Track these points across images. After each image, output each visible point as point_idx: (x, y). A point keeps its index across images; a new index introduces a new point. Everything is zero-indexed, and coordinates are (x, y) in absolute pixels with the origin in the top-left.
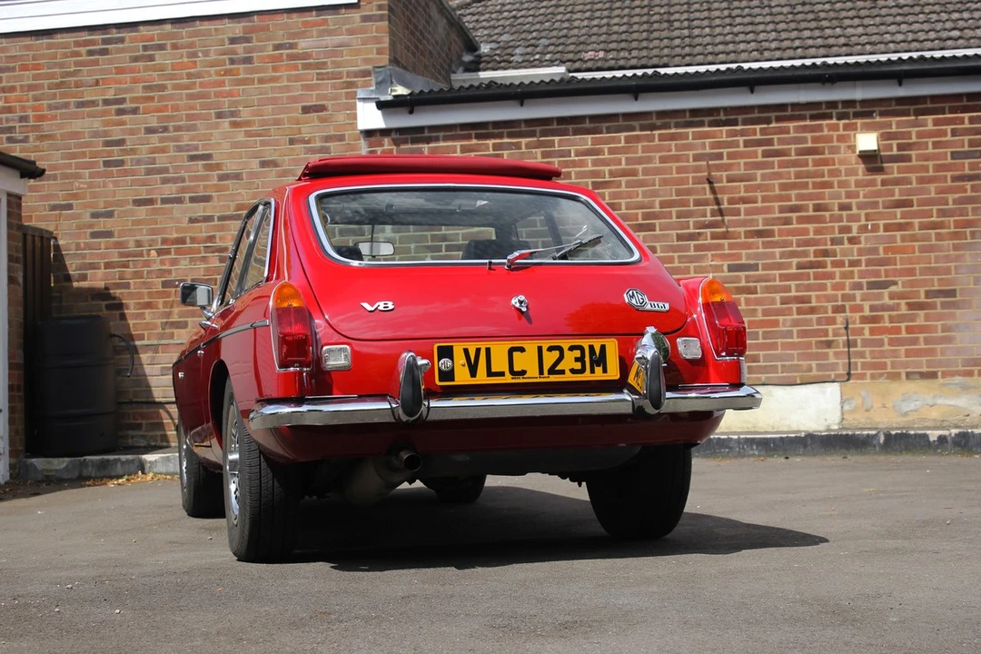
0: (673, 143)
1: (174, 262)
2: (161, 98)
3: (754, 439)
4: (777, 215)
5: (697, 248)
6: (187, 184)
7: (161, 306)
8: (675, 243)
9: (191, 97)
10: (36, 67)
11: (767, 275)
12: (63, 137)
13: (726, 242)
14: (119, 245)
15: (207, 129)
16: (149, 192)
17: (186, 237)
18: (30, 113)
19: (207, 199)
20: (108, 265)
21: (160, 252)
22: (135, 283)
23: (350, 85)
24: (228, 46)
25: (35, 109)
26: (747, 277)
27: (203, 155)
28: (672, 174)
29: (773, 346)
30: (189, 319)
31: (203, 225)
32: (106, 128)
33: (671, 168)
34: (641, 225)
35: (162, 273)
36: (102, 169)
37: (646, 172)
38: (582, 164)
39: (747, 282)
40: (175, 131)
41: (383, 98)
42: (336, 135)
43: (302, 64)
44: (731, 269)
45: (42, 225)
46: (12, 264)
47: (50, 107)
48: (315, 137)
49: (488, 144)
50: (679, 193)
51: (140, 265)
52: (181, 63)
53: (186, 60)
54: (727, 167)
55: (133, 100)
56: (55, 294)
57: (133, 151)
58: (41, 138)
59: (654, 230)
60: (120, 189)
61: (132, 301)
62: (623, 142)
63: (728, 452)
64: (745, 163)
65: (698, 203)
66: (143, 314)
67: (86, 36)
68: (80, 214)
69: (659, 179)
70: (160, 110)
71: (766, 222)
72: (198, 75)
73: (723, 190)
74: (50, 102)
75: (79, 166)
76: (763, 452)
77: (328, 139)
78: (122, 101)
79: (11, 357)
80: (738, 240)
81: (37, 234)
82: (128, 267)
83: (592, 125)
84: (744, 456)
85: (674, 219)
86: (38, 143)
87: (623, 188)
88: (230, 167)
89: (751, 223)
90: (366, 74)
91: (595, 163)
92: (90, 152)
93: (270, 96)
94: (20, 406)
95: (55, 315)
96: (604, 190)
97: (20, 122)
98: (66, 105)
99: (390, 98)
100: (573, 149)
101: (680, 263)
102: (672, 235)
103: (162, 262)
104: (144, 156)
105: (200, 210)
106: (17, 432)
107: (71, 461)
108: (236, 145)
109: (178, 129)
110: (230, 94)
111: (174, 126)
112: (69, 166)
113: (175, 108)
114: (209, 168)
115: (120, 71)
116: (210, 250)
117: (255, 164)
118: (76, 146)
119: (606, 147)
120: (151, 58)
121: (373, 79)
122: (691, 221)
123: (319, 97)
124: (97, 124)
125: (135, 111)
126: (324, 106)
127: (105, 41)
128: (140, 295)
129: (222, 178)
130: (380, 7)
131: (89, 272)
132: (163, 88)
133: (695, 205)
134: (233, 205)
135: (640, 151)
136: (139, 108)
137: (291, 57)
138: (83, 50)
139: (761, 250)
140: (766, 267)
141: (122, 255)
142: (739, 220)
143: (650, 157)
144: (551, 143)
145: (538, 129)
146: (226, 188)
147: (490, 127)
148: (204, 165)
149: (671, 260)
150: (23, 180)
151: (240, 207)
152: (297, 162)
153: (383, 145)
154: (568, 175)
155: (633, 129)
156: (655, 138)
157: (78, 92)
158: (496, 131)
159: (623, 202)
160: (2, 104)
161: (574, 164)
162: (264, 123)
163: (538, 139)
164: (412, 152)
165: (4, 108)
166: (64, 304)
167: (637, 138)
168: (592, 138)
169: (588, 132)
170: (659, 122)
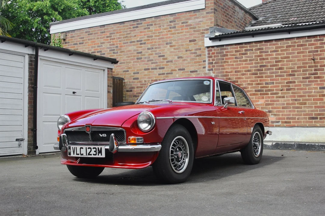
0: (302, 47)
2: (152, 40)
3: (323, 145)
5: (309, 82)
6: (158, 64)
8: (302, 80)
9: (159, 39)
10: (120, 32)
12: (127, 51)
13: (319, 80)
14: (140, 82)
15: (164, 48)
16: (148, 67)
17: (157, 79)
18: (118, 45)
19: (163, 68)
20: (137, 87)
23: (203, 33)
24: (169, 24)
25: (120, 44)
27: (162, 55)
28: (301, 57)
31: (162, 76)
32: (137, 49)
33: (301, 55)
34: (290, 74)
36: (136, 60)
37: (292, 57)
38: (272, 55)
41: (211, 37)
42: (199, 49)
43: (189, 27)
44: (320, 88)
45: (121, 77)
46: (109, 88)
47: (124, 43)
48: (193, 49)
49: (243, 50)
50: (303, 64)
51: (146, 87)
52: (157, 29)
53: (158, 28)
54: (320, 55)
55: (144, 40)
56: (124, 96)
57: (144, 55)
58: (121, 52)
59: (295, 76)
60: (140, 66)
62: (285, 47)
63: (314, 149)
65: (309, 67)
67: (132, 23)
68: (131, 73)
69: (297, 59)
70: (151, 43)
72: (161, 32)
73: (318, 63)
75: (130, 60)
77: (196, 50)
78: (141, 41)
80: (323, 79)
81: (118, 79)
82: (142, 88)
83: (275, 43)
84: (320, 151)
85: (302, 72)
87: (285, 63)
88: (170, 59)
90: (207, 30)
91: (276, 55)
93: (181, 37)
95: (124, 101)
96: (279, 63)
97: (116, 48)
98: (127, 43)
99: (214, 37)
100: (269, 50)
101: (303, 86)
102: (301, 77)
104: (147, 56)
105: (161, 71)
108: (171, 52)
109: (156, 48)
110: (170, 37)
111: (155, 47)
112: (128, 60)
113: (155, 42)
114: (164, 59)
115: (141, 32)
117: (176, 58)
118: (130, 54)
119: (280, 49)
120: (149, 28)
121: (209, 31)
122: (307, 72)
123: (194, 37)
124: (135, 48)
125: (145, 43)
126: (195, 40)
127: (137, 24)
129: (168, 62)
130: (211, 9)
131: (133, 89)
132: (152, 36)
134: (170, 70)
135: (291, 50)
136: (146, 42)
137: (187, 26)
138: (132, 27)
141: (141, 84)
142: (324, 72)
143: (294, 52)
144: (262, 49)
145: (258, 44)
146: (168, 65)
147: (244, 44)
148: (162, 58)
149: (300, 85)
150: (113, 64)
151: (172, 70)
152: (187, 57)
153: (212, 51)
154: (268, 59)
155: (289, 43)
156: (295, 46)
157: (130, 39)
158: (245, 45)
159: (285, 67)
160: (112, 43)
161: (269, 55)
162: (179, 46)
163: (258, 47)
164: (220, 53)
165: (112, 44)
166: (126, 98)
167: (290, 46)
168: (275, 47)
169: (274, 45)
170: (297, 41)
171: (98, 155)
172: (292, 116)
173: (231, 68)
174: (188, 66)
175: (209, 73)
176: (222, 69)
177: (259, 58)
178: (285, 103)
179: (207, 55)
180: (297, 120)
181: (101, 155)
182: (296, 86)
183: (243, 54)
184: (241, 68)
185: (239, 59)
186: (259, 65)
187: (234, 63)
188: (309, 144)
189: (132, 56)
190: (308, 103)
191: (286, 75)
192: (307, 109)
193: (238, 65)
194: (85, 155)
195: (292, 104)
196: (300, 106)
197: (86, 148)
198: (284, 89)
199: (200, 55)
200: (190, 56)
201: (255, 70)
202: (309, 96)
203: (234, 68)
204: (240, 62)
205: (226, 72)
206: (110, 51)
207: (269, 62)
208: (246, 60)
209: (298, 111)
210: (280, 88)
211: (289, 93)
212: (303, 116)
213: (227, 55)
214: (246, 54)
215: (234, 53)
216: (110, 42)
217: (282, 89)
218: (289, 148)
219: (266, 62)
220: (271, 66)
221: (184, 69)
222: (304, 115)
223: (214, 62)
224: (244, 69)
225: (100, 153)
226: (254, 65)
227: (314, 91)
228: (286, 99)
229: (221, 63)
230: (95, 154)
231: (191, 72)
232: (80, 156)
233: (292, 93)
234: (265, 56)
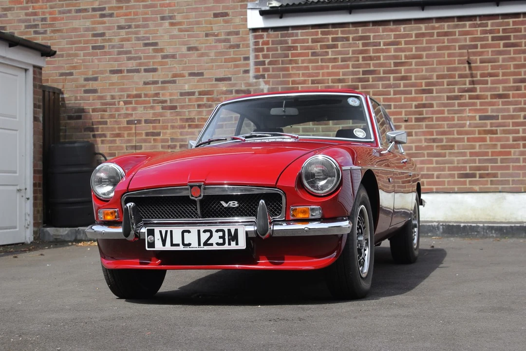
0: (446, 38)
1: (134, 109)
2: (127, 8)
3: (493, 227)
4: (512, 84)
5: (460, 105)
6: (142, 61)
7: (126, 135)
8: (446, 101)
9: (145, 7)
11: (504, 122)
12: (68, 31)
13: (478, 101)
14: (101, 98)
15: (155, 27)
16: (119, 65)
17: (141, 94)
18: (48, 16)
19: (154, 70)
20: (94, 110)
21: (126, 103)
22: (111, 121)
25: (50, 13)
26: (491, 124)
27: (153, 43)
28: (444, 58)
29: (507, 168)
30: (143, 144)
31: (152, 86)
32: (94, 26)
33: (444, 54)
34: (424, 90)
35: (127, 115)
36: (91, 51)
37: (428, 56)
38: (387, 51)
39: (491, 127)
40: (135, 28)
41: (264, 8)
42: (234, 32)
44: (481, 118)
45: (55, 85)
46: (35, 109)
47: (60, 12)
48: (221, 32)
49: (328, 38)
50: (449, 69)
51: (114, 110)
54: (481, 54)
55: (111, 8)
56: (61, 128)
57: (110, 40)
58: (54, 31)
59: (432, 93)
60: (102, 63)
61: (109, 133)
62: (414, 37)
63: (476, 235)
64: (492, 51)
65: (461, 76)
66: (115, 140)
68: (77, 79)
69: (437, 61)
70: (126, 15)
71: (505, 89)
73: (477, 68)
74: (60, 9)
75: (77, 49)
76: (499, 235)
77: (229, 34)
78: (103, 9)
79: (35, 165)
80: (486, 100)
81: (51, 91)
82: (106, 111)
83: (394, 26)
84: (486, 237)
85: (445, 86)
86: (52, 35)
87: (413, 66)
88: (169, 51)
89: (495, 89)
91: (396, 50)
92: (84, 40)
93: (194, 6)
94: (40, 195)
95: (62, 141)
96: (401, 68)
97: (42, 21)
98: (70, 11)
99: (268, 8)
100: (382, 41)
101: (448, 114)
102: (444, 96)
103: (127, 109)
104: (116, 42)
105: (150, 77)
106: (38, 212)
107: (71, 230)
108: (172, 37)
109: (137, 26)
110: (169, 5)
111: (135, 25)
112: (71, 49)
113: (136, 14)
114: (156, 51)
116: (156, 102)
117: (184, 49)
118: (76, 36)
119: (403, 40)
122: (456, 87)
123: (224, 7)
124: (88, 23)
125: (111, 15)
126: (227, 13)
128: (113, 129)
129: (164, 57)
131: (83, 114)
133: (459, 78)
134: (170, 74)
135: (425, 42)
136: (113, 13)
139: (501, 107)
140: (504, 117)
141: (103, 104)
142: (487, 87)
143: (431, 47)
144: (368, 38)
145: (360, 29)
146: (166, 63)
147: (330, 27)
148: (153, 49)
149: (442, 112)
150: (43, 57)
151: (175, 76)
152: (210, 48)
153: (263, 38)
154: (378, 58)
155: (420, 29)
156: (434, 35)
157: (76, 3)
158: (334, 29)
159: (413, 75)
160: (31, 10)
161: (382, 51)
162: (190, 23)
163: (360, 34)
164: (281, 42)
165: (32, 13)
166: (67, 133)
167: (423, 35)
168: (394, 34)
169: (392, 30)
170: (437, 25)
171: (229, 244)
172: (425, 170)
173: (303, 75)
174: (212, 68)
175: (256, 82)
176: (284, 76)
177: (361, 56)
178: (413, 145)
179: (252, 47)
180: (435, 179)
181: (237, 244)
182: (434, 112)
183: (329, 47)
184: (323, 75)
185: (320, 58)
186: (361, 70)
187: (310, 65)
188: (466, 225)
189: (80, 42)
190: (458, 146)
191: (415, 90)
192: (455, 159)
193: (317, 68)
194: (194, 246)
195: (427, 148)
196: (441, 153)
197: (199, 231)
198: (412, 118)
199: (238, 46)
200: (216, 47)
201: (353, 80)
202: (459, 133)
203: (310, 75)
204: (322, 62)
205: (294, 82)
206: (27, 27)
207: (381, 65)
208: (335, 58)
209: (437, 162)
210: (403, 116)
211: (420, 127)
212: (448, 171)
213: (295, 48)
214: (335, 46)
215: (310, 44)
216: (27, 8)
217: (408, 118)
218: (427, 233)
219: (375, 65)
220: (385, 72)
221: (201, 74)
222: (450, 169)
223: (267, 61)
224: (330, 78)
225: (233, 241)
226: (351, 69)
227: (470, 124)
228: (414, 137)
229: (283, 62)
230: (222, 242)
231: (217, 80)
232: (181, 248)
233: (427, 126)
234: (373, 53)
